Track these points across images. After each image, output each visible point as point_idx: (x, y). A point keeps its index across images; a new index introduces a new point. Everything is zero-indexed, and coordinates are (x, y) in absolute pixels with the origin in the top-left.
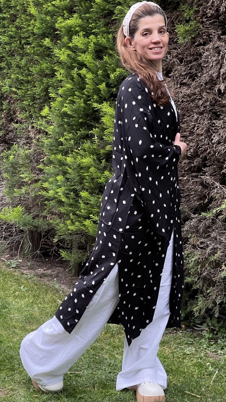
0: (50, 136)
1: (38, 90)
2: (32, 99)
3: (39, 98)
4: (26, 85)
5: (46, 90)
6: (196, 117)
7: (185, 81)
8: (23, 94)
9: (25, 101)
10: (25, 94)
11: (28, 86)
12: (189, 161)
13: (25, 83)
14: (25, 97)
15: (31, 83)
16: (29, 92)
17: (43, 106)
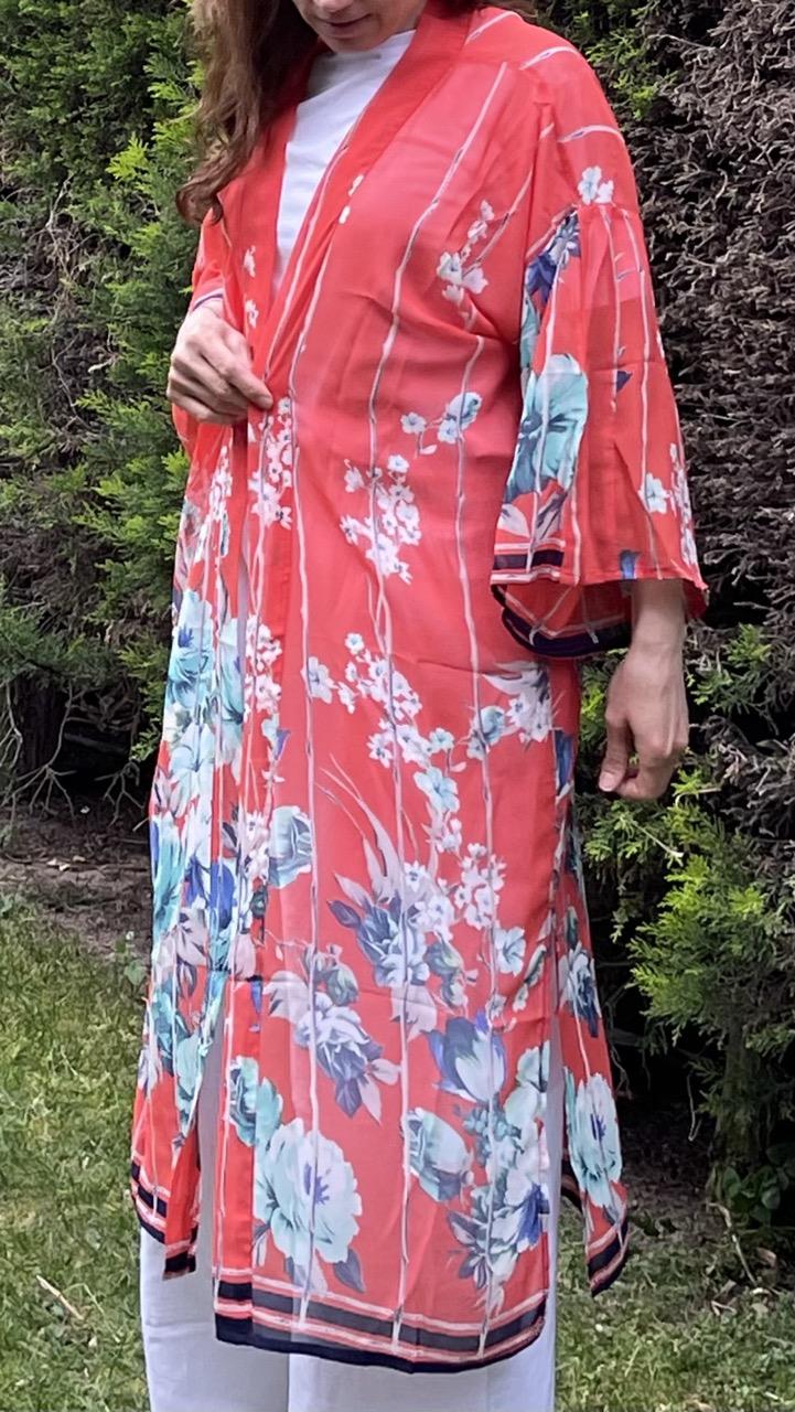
0: (143, 267)
1: (97, 63)
2: (69, 97)
3: (100, 98)
4: (45, 37)
8: (32, 77)
9: (37, 105)
10: (39, 77)
11: (53, 44)
13: (45, 31)
14: (40, 89)
15: (68, 29)
16: (59, 70)
17: (120, 131)
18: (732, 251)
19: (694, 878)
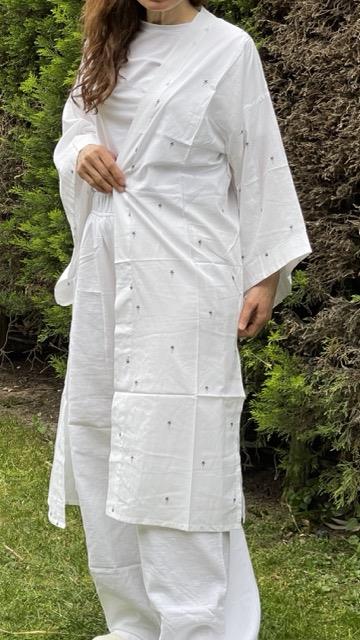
0: (37, 131)
3: (15, 57)
5: (30, 42)
6: (341, 101)
7: (317, 30)
12: (325, 189)
17: (25, 72)
18: (294, 113)
19: (276, 374)
